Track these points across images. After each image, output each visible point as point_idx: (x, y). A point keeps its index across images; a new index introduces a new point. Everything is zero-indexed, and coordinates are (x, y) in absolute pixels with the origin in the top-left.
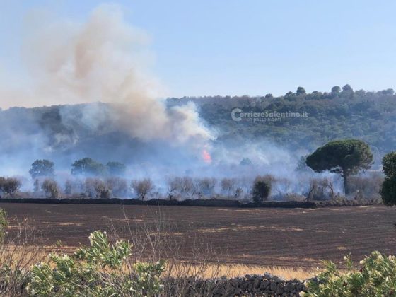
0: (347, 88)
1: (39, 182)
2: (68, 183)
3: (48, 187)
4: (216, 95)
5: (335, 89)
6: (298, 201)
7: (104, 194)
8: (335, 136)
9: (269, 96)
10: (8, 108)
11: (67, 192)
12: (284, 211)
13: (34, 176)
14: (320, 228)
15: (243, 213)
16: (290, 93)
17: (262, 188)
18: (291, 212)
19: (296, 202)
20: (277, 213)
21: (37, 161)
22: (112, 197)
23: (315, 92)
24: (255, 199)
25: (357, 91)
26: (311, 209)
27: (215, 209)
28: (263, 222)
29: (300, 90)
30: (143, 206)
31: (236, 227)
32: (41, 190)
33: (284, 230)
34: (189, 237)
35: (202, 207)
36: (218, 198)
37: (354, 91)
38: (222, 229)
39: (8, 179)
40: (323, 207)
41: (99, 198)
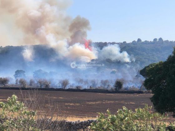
0: (161, 39)
1: (18, 80)
2: (31, 80)
3: (22, 82)
4: (101, 42)
5: (155, 40)
6: (135, 90)
7: (47, 86)
8: (155, 61)
9: (125, 42)
10: (5, 46)
11: (31, 85)
12: (129, 95)
13: (16, 77)
14: (143, 103)
15: (110, 95)
16: (134, 41)
17: (119, 84)
18: (132, 95)
19: (134, 91)
20: (125, 95)
21: (18, 70)
22: (50, 87)
23: (146, 41)
24: (116, 89)
25: (165, 41)
26: (141, 94)
27: (97, 93)
28: (118, 100)
29: (139, 40)
30: (64, 92)
31: (105, 101)
32: (19, 84)
33: (126, 103)
34: (83, 106)
35: (91, 93)
36: (99, 89)
37: (164, 41)
38: (98, 102)
39: (4, 78)
40: (146, 93)
41: (45, 88)
